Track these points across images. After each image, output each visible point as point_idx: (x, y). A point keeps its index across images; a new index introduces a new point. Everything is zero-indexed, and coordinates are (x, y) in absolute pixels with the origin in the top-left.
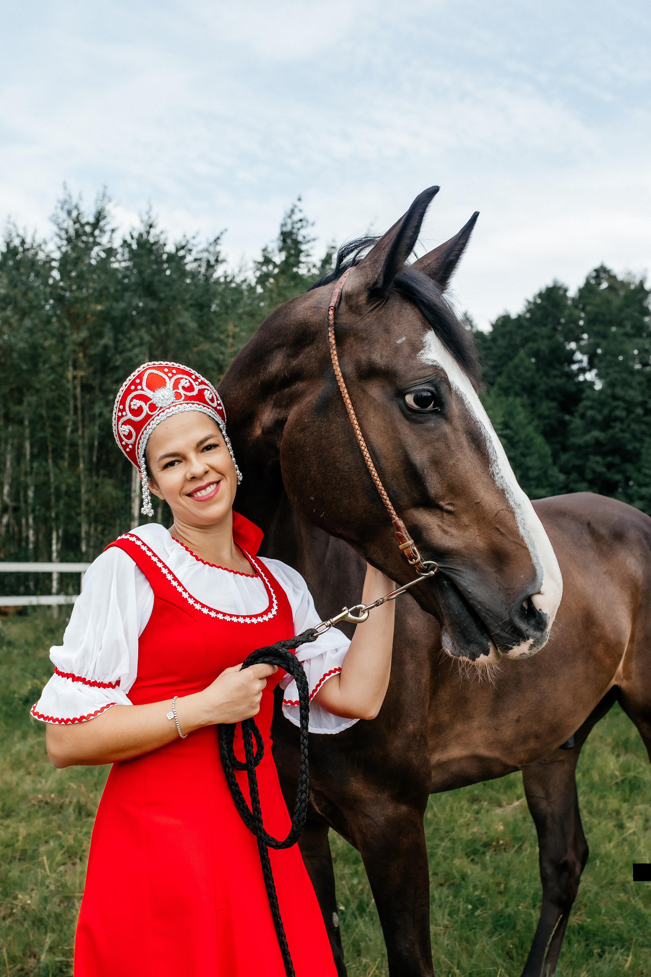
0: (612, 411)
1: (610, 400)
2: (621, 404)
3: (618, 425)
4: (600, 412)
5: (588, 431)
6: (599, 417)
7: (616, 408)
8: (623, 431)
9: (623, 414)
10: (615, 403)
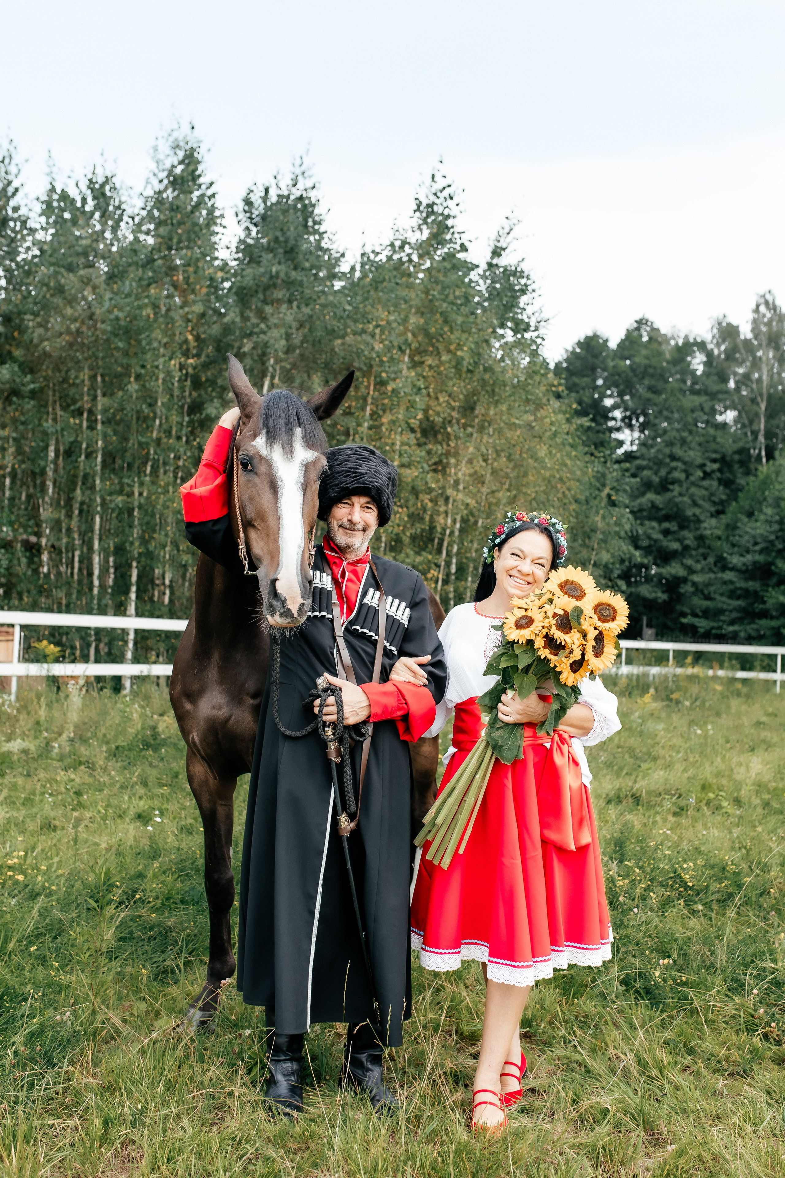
0: (669, 473)
1: (667, 460)
2: (679, 464)
3: (676, 488)
4: (656, 474)
5: (643, 494)
6: (656, 479)
7: (676, 469)
8: (681, 495)
9: (683, 476)
10: (674, 464)
